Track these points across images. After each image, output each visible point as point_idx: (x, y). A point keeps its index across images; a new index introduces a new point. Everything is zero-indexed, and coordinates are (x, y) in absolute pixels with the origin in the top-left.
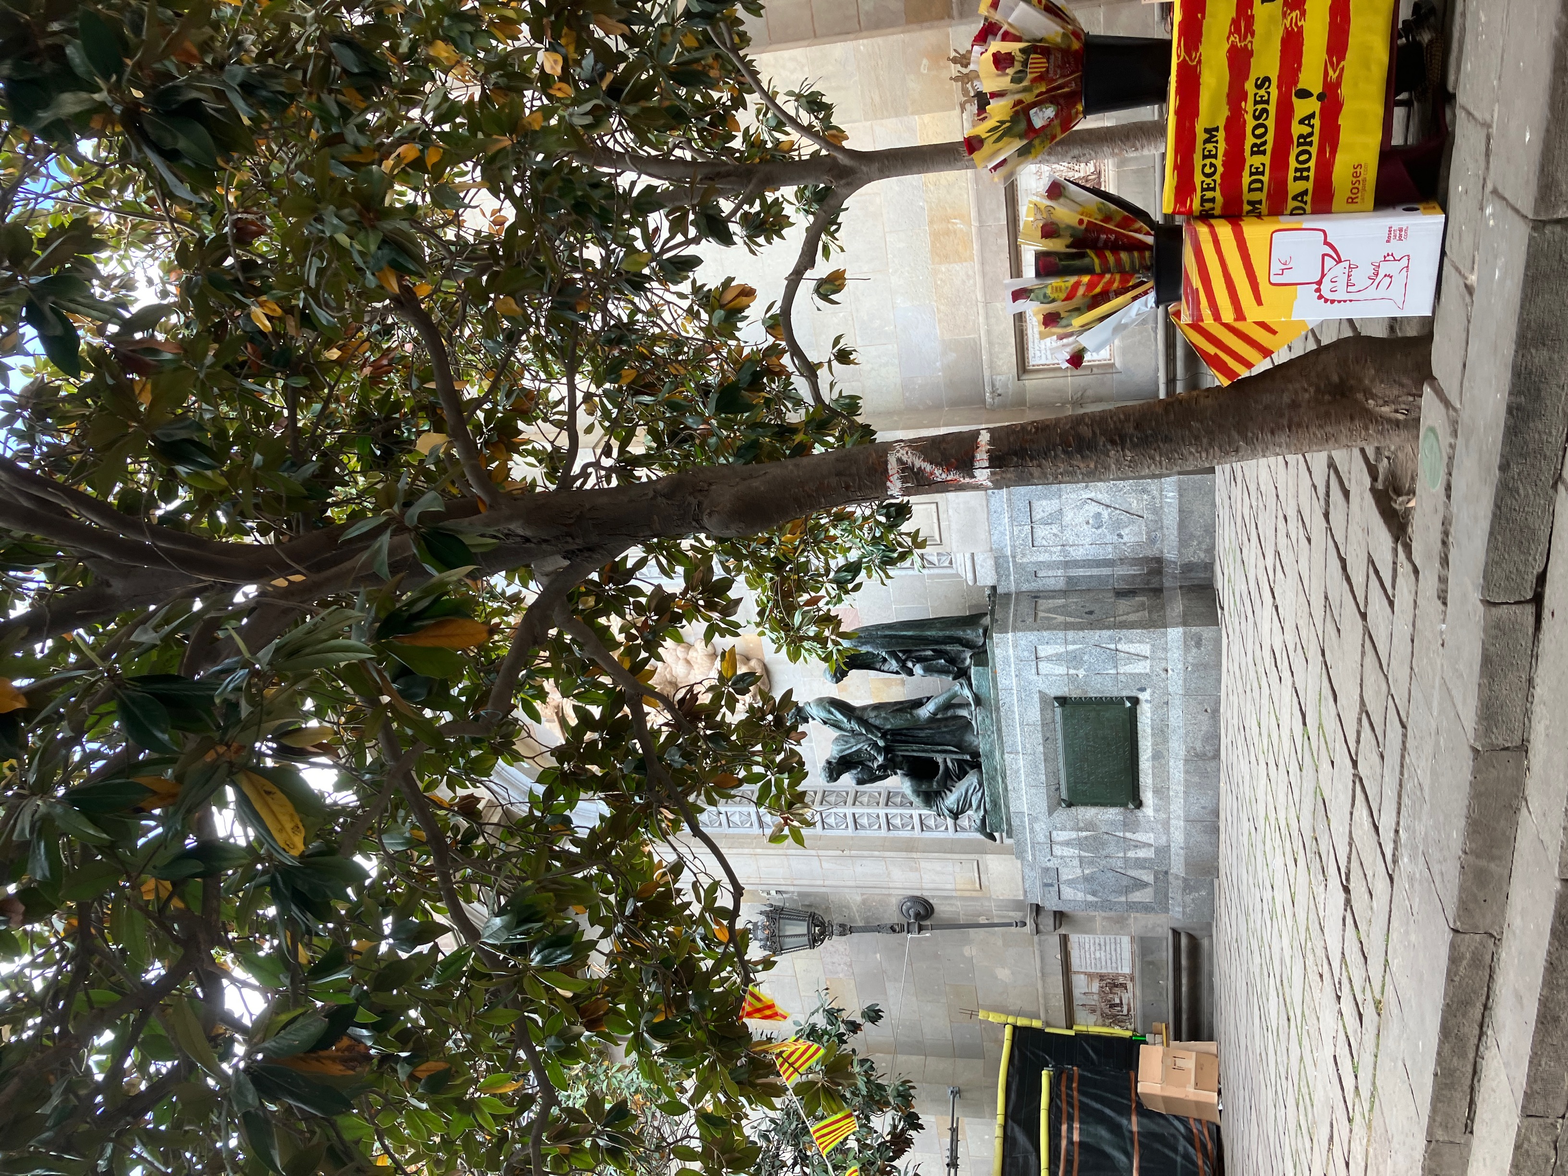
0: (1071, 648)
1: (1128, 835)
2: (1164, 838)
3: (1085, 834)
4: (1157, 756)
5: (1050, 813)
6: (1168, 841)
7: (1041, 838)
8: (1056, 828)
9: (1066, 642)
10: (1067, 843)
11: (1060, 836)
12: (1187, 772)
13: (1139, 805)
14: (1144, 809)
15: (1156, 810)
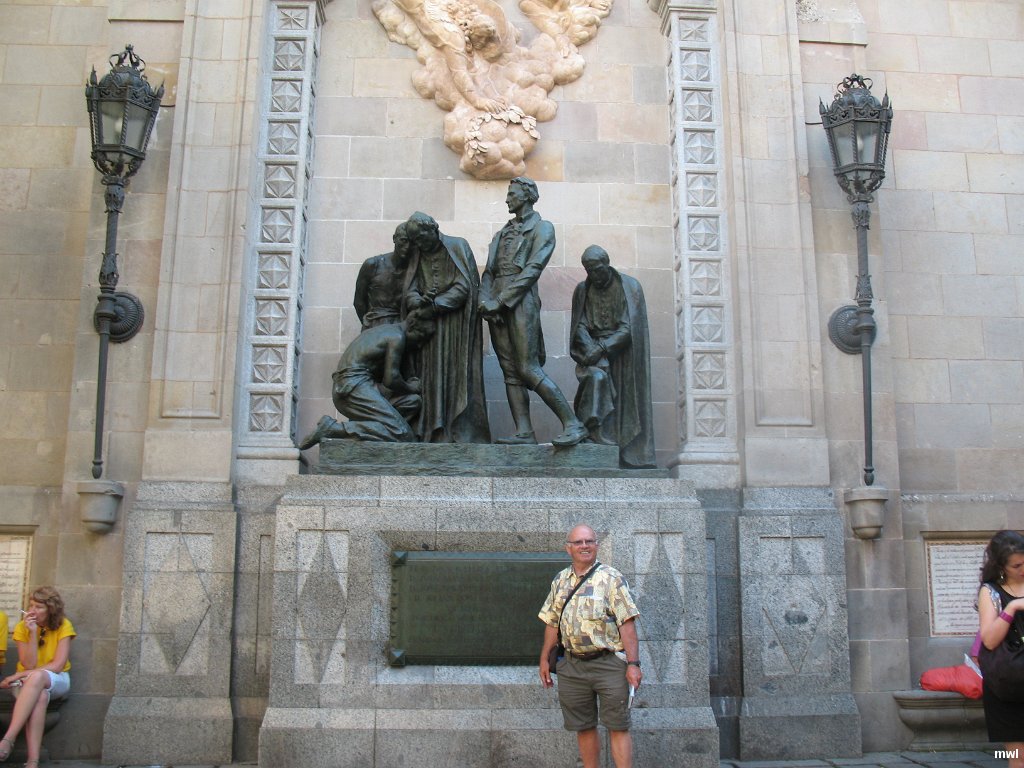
0: (679, 581)
1: (340, 647)
2: (335, 699)
3: (343, 582)
4: (492, 691)
5: (383, 534)
6: (329, 705)
7: (334, 517)
8: (354, 539)
9: (687, 574)
10: (324, 555)
11: (340, 547)
12: (467, 734)
13: (397, 664)
14: (387, 671)
15: (389, 689)
